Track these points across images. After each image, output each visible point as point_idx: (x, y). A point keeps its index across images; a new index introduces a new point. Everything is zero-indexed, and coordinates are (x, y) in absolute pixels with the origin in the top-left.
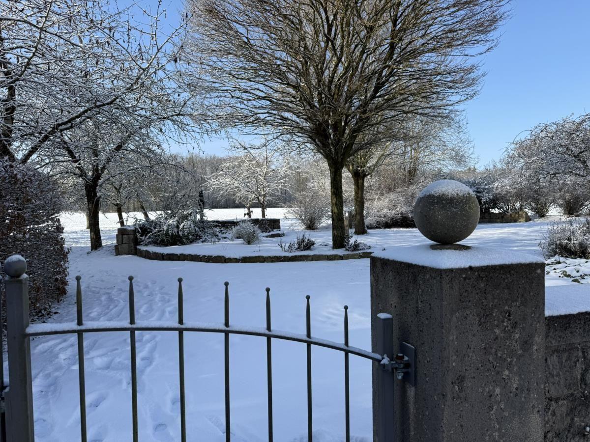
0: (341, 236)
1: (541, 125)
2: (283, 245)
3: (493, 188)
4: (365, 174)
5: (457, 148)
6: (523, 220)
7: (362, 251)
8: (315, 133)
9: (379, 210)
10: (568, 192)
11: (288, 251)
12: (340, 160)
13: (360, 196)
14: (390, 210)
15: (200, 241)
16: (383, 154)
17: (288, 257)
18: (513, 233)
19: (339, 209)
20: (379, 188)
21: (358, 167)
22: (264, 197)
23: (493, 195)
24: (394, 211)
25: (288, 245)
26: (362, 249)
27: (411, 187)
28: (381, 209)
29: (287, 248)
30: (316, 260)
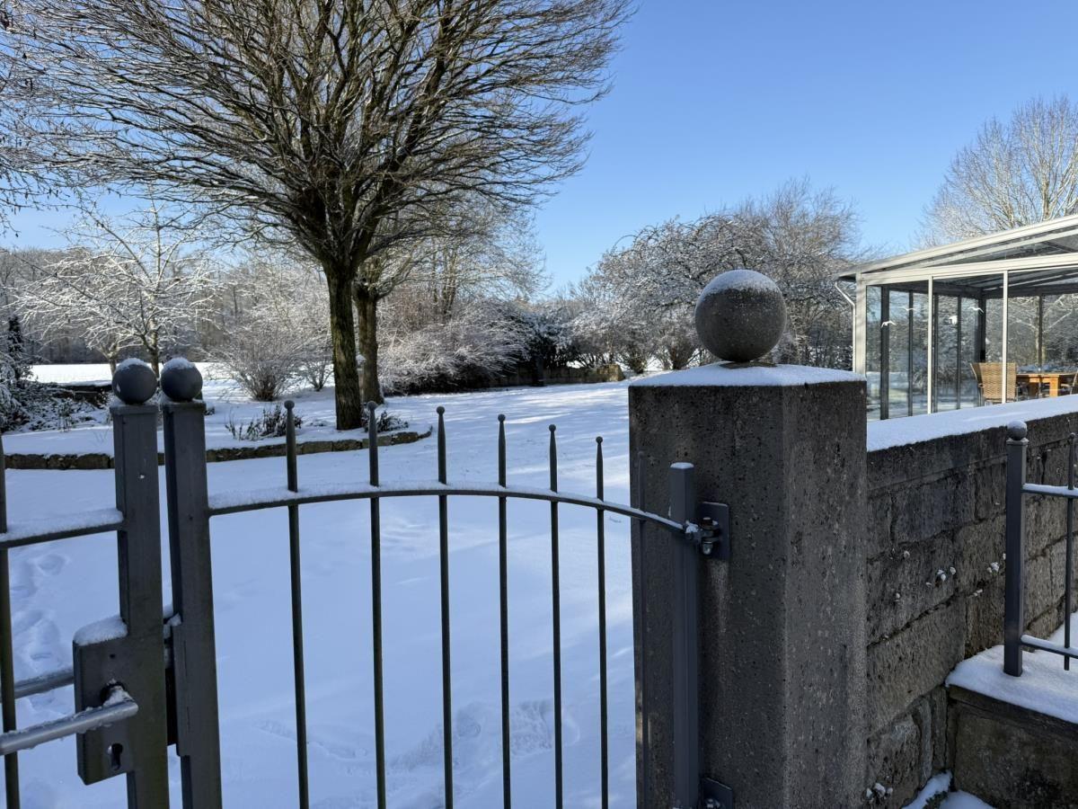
0: (353, 407)
1: (649, 228)
2: (237, 428)
3: (571, 328)
4: (378, 295)
5: (519, 259)
6: (615, 378)
7: (396, 432)
8: (297, 207)
9: (399, 361)
10: (673, 334)
11: (248, 438)
12: (347, 263)
13: (369, 334)
14: (417, 362)
15: (25, 427)
16: (410, 259)
17: (252, 449)
18: (611, 397)
19: (349, 355)
20: (395, 323)
21: (364, 280)
22: (156, 336)
23: (572, 338)
24: (424, 365)
25: (245, 428)
26: (396, 428)
27: (451, 323)
28: (402, 360)
29: (244, 433)
30: (310, 452)
